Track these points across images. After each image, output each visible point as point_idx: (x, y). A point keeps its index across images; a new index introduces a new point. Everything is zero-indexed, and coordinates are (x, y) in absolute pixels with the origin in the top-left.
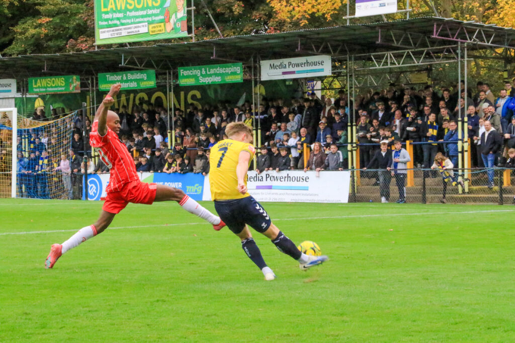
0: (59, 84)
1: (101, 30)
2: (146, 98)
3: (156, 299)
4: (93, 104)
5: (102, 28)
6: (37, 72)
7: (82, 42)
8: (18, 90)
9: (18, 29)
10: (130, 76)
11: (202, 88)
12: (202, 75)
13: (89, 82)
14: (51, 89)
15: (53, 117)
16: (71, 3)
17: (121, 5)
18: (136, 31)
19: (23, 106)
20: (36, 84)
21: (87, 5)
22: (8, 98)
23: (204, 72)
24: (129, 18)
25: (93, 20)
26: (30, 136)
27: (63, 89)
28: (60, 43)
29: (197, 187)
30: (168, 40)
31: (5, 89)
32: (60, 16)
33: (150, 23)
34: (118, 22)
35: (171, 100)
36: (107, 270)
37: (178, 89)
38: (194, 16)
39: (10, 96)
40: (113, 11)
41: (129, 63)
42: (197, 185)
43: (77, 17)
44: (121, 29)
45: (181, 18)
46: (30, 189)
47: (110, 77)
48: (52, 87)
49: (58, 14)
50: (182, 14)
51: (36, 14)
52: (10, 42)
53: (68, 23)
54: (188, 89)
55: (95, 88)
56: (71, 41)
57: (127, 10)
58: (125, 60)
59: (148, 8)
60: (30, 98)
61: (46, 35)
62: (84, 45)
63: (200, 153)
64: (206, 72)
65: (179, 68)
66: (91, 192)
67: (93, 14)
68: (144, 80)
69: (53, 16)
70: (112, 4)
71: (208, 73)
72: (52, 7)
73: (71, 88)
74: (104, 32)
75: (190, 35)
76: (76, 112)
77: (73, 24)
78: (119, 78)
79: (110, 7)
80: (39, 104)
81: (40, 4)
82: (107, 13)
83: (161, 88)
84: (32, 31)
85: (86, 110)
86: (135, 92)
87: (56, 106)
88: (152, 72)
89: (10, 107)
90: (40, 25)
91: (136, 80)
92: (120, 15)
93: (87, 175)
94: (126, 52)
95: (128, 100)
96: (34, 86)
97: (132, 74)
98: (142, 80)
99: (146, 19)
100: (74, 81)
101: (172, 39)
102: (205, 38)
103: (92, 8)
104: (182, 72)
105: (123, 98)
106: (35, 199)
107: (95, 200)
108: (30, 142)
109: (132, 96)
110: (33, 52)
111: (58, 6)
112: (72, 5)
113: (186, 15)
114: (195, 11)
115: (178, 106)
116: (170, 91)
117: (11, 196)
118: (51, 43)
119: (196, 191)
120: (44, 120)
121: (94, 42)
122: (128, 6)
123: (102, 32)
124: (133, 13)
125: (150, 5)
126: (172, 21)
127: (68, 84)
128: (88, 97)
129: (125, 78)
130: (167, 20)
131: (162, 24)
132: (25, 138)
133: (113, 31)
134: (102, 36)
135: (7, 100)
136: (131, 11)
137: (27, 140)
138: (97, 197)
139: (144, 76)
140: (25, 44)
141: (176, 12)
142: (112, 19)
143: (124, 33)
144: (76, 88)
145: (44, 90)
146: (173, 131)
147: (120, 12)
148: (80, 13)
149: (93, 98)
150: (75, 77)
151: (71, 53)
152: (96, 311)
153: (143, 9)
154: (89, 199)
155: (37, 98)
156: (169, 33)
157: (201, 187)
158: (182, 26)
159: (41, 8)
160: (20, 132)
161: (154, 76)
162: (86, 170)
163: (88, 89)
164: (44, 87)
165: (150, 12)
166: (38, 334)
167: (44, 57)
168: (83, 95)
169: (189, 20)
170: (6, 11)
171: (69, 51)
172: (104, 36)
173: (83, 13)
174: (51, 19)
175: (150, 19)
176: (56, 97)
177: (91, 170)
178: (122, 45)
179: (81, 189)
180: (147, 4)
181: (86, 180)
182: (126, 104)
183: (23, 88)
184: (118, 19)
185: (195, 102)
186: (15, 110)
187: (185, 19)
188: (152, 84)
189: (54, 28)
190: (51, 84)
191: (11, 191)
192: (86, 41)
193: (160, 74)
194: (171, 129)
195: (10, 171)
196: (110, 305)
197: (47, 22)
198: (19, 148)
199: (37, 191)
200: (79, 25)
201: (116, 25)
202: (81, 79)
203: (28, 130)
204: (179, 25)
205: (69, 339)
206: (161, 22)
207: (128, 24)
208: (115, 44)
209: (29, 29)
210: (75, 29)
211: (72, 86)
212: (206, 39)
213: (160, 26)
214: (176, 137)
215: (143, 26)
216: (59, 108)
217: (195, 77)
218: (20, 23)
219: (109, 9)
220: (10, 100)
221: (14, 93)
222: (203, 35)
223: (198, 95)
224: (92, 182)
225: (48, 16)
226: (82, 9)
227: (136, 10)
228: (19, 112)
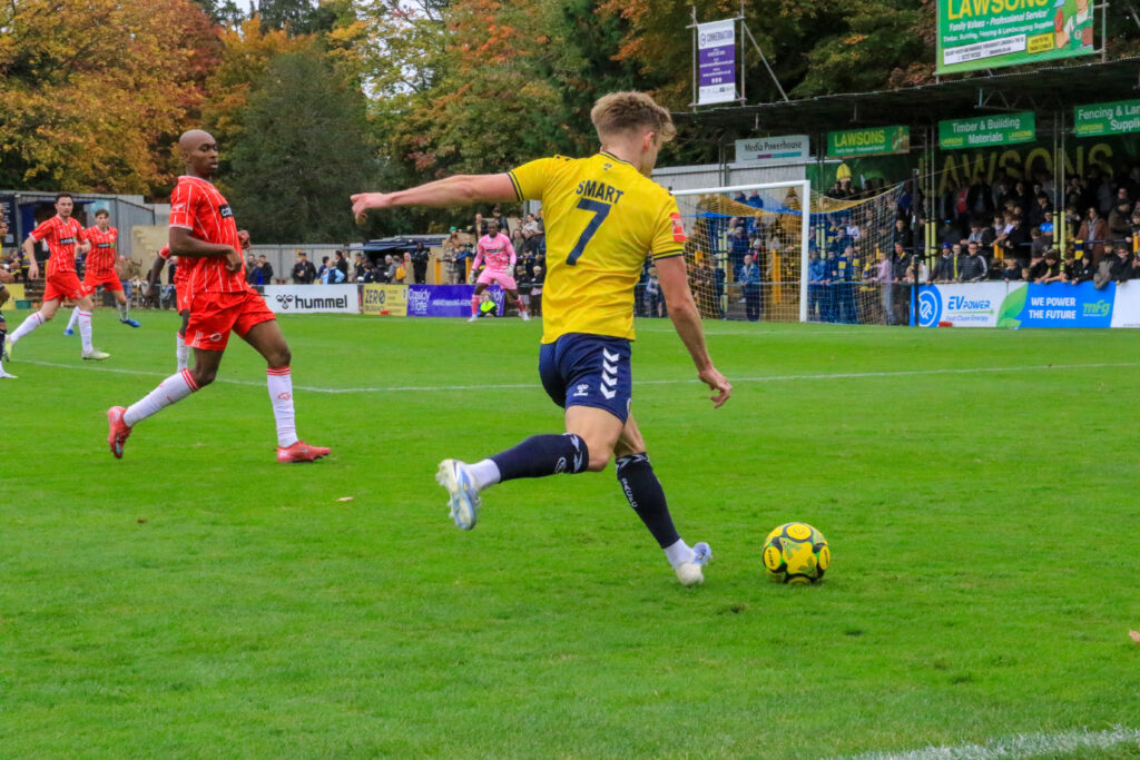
0: (873, 142)
1: (946, 51)
2: (1017, 158)
3: (1040, 486)
4: (930, 172)
5: (948, 47)
6: (844, 123)
7: (914, 72)
8: (812, 153)
9: (814, 55)
10: (992, 123)
11: (1115, 140)
12: (1115, 117)
13: (925, 135)
14: (862, 149)
15: (867, 193)
16: (898, 9)
17: (981, 6)
18: (1004, 50)
19: (821, 178)
20: (839, 141)
21: (924, 11)
22: (796, 165)
23: (1119, 113)
24: (995, 27)
25: (934, 34)
26: (828, 225)
27: (882, 148)
28: (879, 74)
29: (1102, 304)
30: (1057, 62)
31: (792, 150)
32: (878, 32)
33: (1029, 34)
34: (975, 36)
35: (1060, 162)
36: (957, 437)
37: (1073, 142)
38: (1107, 19)
39: (799, 163)
40: (966, 18)
41: (990, 103)
42: (1102, 301)
43: (908, 31)
44: (979, 48)
45: (1084, 24)
46: (828, 308)
47: (959, 127)
48: (864, 146)
49: (877, 27)
50: (1084, 16)
51: (844, 29)
52: (801, 77)
53: (891, 41)
54: (1090, 141)
55: (933, 146)
56: (897, 71)
57: (991, 14)
58: (984, 98)
59: (1027, 9)
60: (830, 165)
61: (857, 63)
62: (917, 77)
63: (1108, 249)
64: (1124, 112)
65: (1075, 107)
66: (924, 314)
67: (934, 25)
68: (1015, 130)
69: (870, 32)
70: (966, 7)
71: (1127, 113)
72: (869, 17)
73: (894, 147)
74: (952, 53)
75: (1098, 52)
76: (903, 184)
77: (901, 42)
78: (973, 127)
79: (962, 11)
80: (843, 173)
81: (850, 14)
82: (957, 21)
83: (1043, 140)
84: (835, 58)
85: (918, 181)
86: (999, 149)
87: (870, 175)
88: (1029, 116)
89: (799, 179)
90: (849, 47)
91: (1001, 130)
92: (980, 24)
93: (918, 286)
94: (988, 85)
95: (986, 164)
96: (837, 145)
97: (994, 120)
98: (1012, 129)
99: (1023, 29)
100: (900, 134)
101: (1064, 59)
102: (1123, 55)
103: (933, 16)
104: (1082, 113)
105: (979, 160)
106: (836, 324)
107: (931, 326)
108: (828, 234)
109: (993, 156)
110: (837, 91)
111: (877, 16)
112: (901, 12)
113: (1092, 17)
114: (1107, 9)
115: (1071, 171)
116: (1059, 146)
117: (798, 319)
118: (864, 76)
119: (1100, 312)
120: (851, 199)
121: (934, 69)
122: (993, 8)
123: (948, 54)
124: (1002, 20)
125: (1031, 4)
126: (1067, 30)
127: (891, 140)
128: (921, 160)
129: (983, 127)
130: (1058, 28)
131: (1050, 36)
132: (820, 229)
133: (966, 50)
134: (948, 60)
135: (794, 169)
136: (997, 16)
137: (823, 230)
138: (933, 321)
139: (1016, 123)
140: (824, 79)
141: (1074, 14)
142: (966, 32)
143: (984, 53)
144: (902, 146)
145: (852, 150)
146: (1063, 213)
147: (979, 18)
148: (913, 24)
149: (930, 162)
150: (901, 129)
151: (897, 90)
152: (943, 500)
153: (1018, 12)
154: (920, 325)
155: (839, 164)
156: (1061, 49)
157: (1108, 305)
158: (1085, 37)
159: (852, 20)
160: (813, 220)
161: (1032, 123)
162: (916, 278)
163: (920, 147)
164: (851, 147)
165: (1030, 16)
166: (854, 532)
167: (854, 97)
168: (912, 158)
169: (1097, 26)
170: (797, 28)
171: (893, 88)
172: (951, 60)
173: (917, 24)
174: (866, 37)
175: (1030, 28)
176: (869, 161)
177: (923, 278)
178: (979, 73)
179: (906, 310)
180: (1026, 4)
181: (917, 294)
182: (982, 170)
183: (818, 148)
184: (976, 30)
185: (1100, 163)
186: (806, 184)
187: (1091, 25)
188: (1028, 135)
189: (871, 51)
190: (862, 141)
191: (799, 312)
192: (921, 69)
193: (1043, 118)
194: (1059, 210)
195: (797, 280)
196: (964, 493)
197: (859, 42)
198: (812, 243)
199: (839, 312)
200: (909, 44)
201: (971, 41)
202: (911, 132)
203: (825, 215)
204: (1079, 36)
205: (902, 543)
206: (1047, 31)
207: (992, 38)
208: (969, 72)
209: (833, 54)
210: (903, 51)
211: (896, 143)
212: (1124, 57)
213: (1046, 39)
214: (1066, 223)
215: (1018, 40)
216: (874, 178)
217: (1105, 121)
218: (818, 45)
219: (961, 16)
220: (799, 169)
221: (806, 158)
222: (1121, 49)
223: (1108, 151)
224: (925, 297)
225: (863, 32)
226: (917, 18)
227: (1006, 13)
228: (812, 186)
